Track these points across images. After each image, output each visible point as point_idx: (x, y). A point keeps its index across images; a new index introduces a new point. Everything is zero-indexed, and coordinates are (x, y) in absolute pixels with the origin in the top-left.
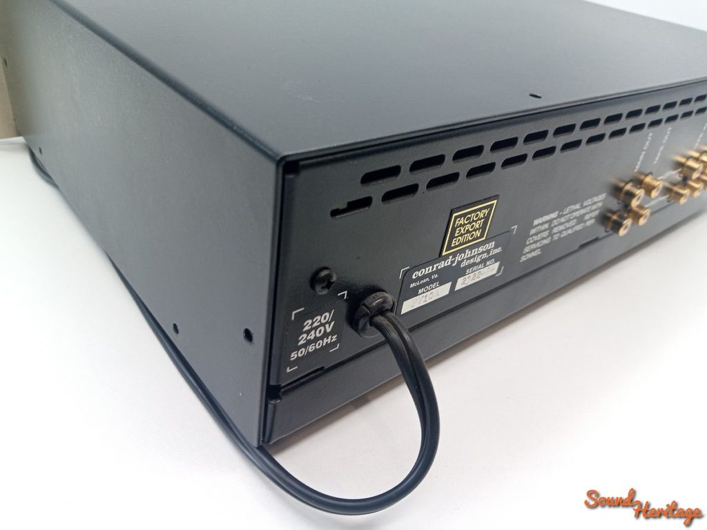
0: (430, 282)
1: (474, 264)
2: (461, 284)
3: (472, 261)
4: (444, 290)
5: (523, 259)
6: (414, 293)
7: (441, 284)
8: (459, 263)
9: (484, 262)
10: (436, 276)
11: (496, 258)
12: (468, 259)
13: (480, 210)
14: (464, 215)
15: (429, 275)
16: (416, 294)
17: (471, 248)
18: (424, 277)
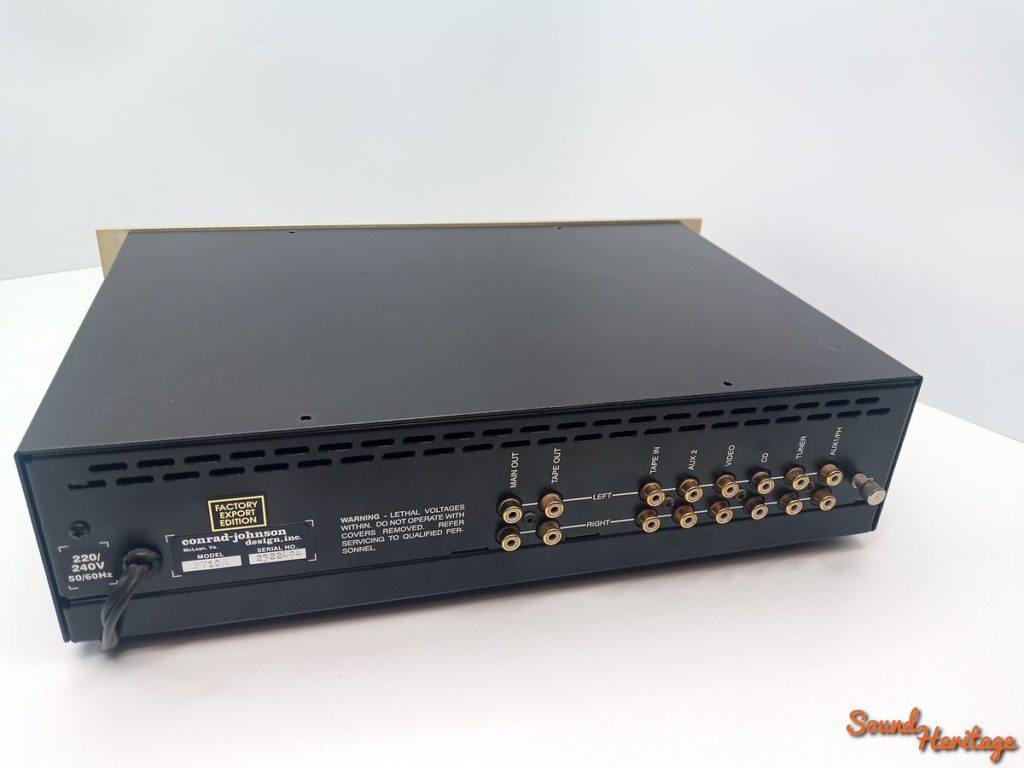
0: (207, 551)
1: (266, 546)
2: (254, 559)
3: (260, 542)
4: (235, 561)
5: (345, 551)
6: (193, 556)
7: (226, 555)
8: (242, 542)
9: (282, 546)
10: (215, 547)
11: (298, 545)
12: (252, 540)
13: (245, 501)
14: (225, 504)
15: (206, 545)
16: (196, 559)
17: (252, 530)
18: (197, 546)
